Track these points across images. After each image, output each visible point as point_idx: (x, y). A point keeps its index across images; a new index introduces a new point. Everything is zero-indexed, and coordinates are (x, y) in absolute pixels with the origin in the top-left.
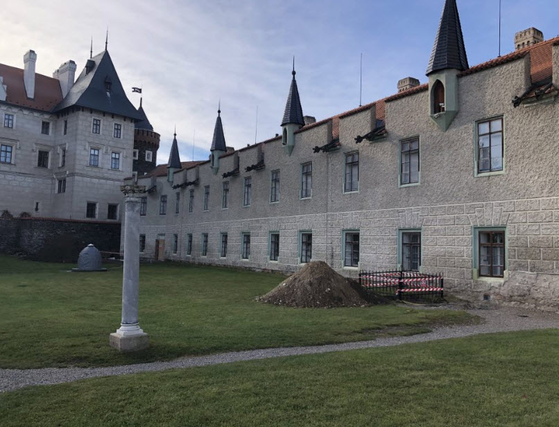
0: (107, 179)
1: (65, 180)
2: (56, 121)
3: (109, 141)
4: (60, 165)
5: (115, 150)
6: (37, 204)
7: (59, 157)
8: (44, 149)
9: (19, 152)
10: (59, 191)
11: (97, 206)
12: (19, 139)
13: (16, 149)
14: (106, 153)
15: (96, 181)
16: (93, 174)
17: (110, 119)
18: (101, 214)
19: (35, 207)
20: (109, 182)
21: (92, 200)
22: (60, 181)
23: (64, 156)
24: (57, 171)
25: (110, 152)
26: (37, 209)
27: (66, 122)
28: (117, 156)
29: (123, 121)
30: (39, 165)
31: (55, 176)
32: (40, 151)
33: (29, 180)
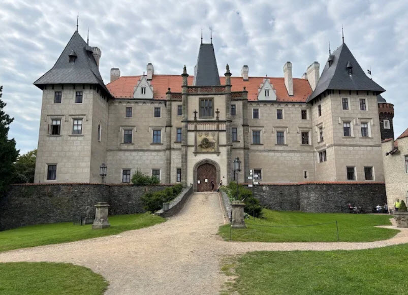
0: (360, 146)
1: (325, 152)
2: (311, 108)
3: (357, 114)
4: (319, 140)
5: (363, 121)
6: (305, 172)
7: (317, 135)
8: (305, 130)
9: (288, 135)
10: (321, 161)
11: (355, 169)
12: (288, 126)
13: (287, 133)
14: (357, 124)
15: (351, 148)
16: (348, 143)
17: (356, 96)
18: (359, 177)
19: (304, 175)
20: (363, 148)
21: (350, 165)
22: (321, 153)
23: (321, 133)
24: (317, 145)
25: (359, 123)
26: (306, 177)
27: (320, 106)
28: (366, 126)
29: (366, 95)
30: (303, 143)
31: (315, 150)
32: (302, 133)
33: (298, 155)
